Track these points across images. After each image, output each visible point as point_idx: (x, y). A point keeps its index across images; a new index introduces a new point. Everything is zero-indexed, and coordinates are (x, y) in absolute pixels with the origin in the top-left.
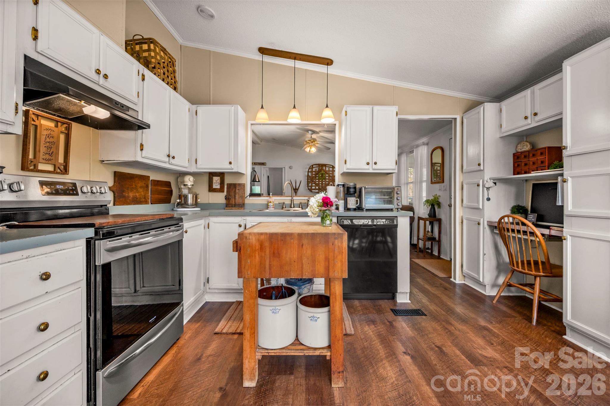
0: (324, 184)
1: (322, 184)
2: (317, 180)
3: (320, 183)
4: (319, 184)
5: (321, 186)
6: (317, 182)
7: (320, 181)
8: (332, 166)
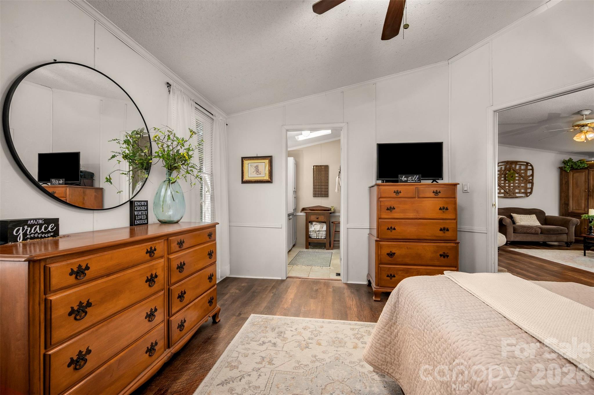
0: (512, 186)
1: (509, 186)
2: (502, 182)
3: (507, 185)
4: (505, 186)
5: (507, 189)
6: (502, 183)
7: (507, 183)
8: (525, 164)
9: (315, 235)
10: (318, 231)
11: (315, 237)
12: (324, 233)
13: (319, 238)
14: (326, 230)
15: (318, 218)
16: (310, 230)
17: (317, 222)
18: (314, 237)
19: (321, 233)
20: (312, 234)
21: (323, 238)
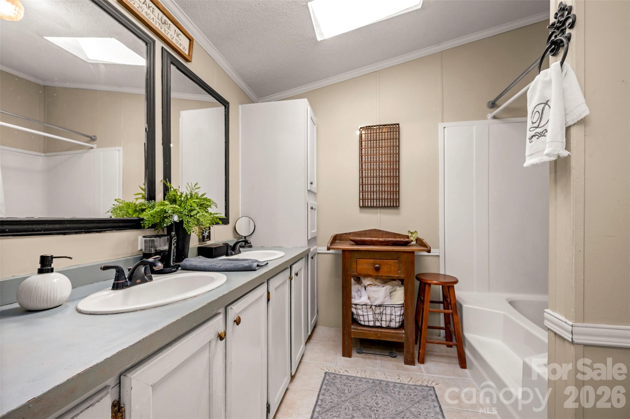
9: (371, 318)
10: (380, 306)
11: (371, 324)
12: (399, 312)
13: (381, 327)
14: (402, 302)
15: (377, 269)
16: (354, 301)
17: (376, 278)
18: (367, 323)
19: (388, 311)
20: (360, 312)
21: (393, 324)
